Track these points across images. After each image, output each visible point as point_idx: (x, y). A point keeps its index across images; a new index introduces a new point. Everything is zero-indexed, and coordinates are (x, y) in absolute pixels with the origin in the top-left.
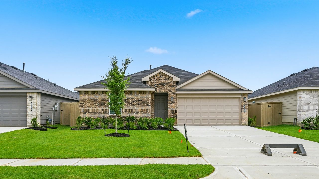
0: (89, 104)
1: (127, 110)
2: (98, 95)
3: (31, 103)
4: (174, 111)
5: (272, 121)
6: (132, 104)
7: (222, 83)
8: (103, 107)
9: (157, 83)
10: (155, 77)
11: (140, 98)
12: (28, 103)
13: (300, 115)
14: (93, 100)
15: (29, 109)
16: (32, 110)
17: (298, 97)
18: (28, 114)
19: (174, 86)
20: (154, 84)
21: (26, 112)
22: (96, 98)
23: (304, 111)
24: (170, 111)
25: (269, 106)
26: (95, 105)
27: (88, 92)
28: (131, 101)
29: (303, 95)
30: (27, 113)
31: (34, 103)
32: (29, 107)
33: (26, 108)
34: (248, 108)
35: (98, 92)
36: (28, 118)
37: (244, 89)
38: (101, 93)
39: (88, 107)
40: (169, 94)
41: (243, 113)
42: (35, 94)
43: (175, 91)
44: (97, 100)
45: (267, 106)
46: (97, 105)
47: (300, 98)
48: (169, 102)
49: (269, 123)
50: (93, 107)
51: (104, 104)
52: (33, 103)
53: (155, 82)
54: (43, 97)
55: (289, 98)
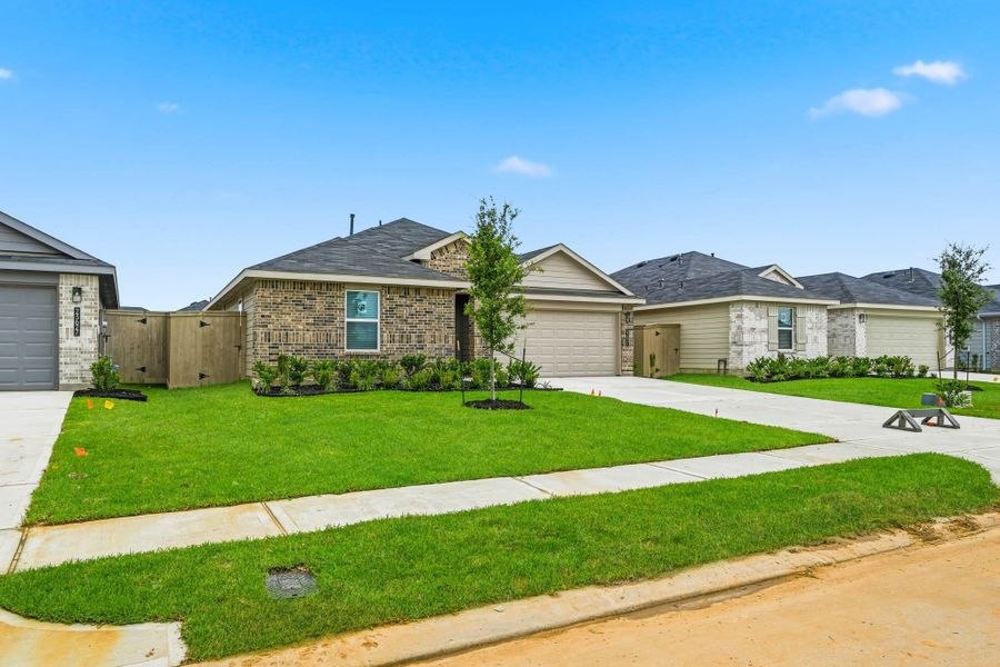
0: (289, 319)
1: (397, 338)
2: (314, 293)
3: (77, 311)
5: (663, 365)
6: (410, 320)
8: (328, 327)
9: (448, 268)
11: (428, 307)
12: (62, 310)
13: (740, 353)
14: (300, 308)
15: (67, 329)
16: (77, 334)
17: (733, 315)
18: (61, 345)
20: (440, 269)
21: (56, 339)
22: (308, 302)
23: (747, 346)
26: (304, 321)
27: (284, 282)
28: (405, 312)
29: (746, 311)
30: (58, 342)
31: (88, 311)
32: (66, 324)
33: (56, 326)
34: (635, 337)
35: (315, 284)
36: (62, 360)
37: (629, 293)
38: (324, 287)
39: (285, 328)
41: (623, 348)
42: (92, 281)
44: (311, 308)
45: (653, 332)
46: (311, 321)
47: (740, 317)
50: (301, 327)
51: (331, 320)
52: (83, 310)
55: (709, 316)
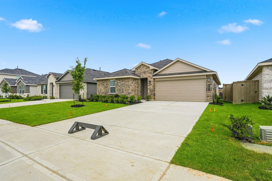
0: (101, 87)
1: (118, 90)
4: (152, 91)
5: (246, 99)
7: (190, 67)
10: (140, 68)
13: (263, 93)
14: (103, 85)
19: (151, 73)
22: (104, 83)
23: (267, 89)
24: (148, 90)
25: (242, 85)
28: (120, 84)
37: (208, 71)
38: (106, 80)
39: (100, 89)
40: (148, 78)
41: (207, 91)
42: (85, 83)
43: (152, 76)
45: (240, 84)
48: (148, 84)
49: (242, 101)
50: (103, 89)
51: (107, 87)
53: (140, 71)
54: (88, 84)
